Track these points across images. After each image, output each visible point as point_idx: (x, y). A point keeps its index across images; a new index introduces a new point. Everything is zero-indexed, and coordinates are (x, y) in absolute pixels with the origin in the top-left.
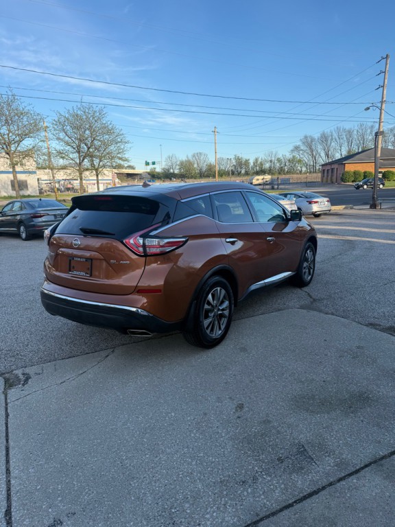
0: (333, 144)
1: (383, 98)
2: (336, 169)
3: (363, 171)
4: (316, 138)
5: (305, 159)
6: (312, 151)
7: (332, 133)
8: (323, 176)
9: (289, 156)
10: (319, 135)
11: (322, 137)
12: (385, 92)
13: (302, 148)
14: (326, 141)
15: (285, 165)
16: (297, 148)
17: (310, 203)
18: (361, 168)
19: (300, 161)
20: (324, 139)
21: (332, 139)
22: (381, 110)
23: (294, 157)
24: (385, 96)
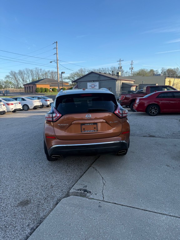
0: (25, 76)
1: (57, 58)
2: (31, 87)
3: (44, 88)
4: (17, 73)
5: (12, 81)
6: (16, 78)
7: (24, 71)
8: (25, 90)
9: (4, 80)
10: (18, 72)
11: (19, 72)
12: (58, 56)
13: (11, 76)
14: (22, 74)
15: (3, 84)
16: (8, 77)
17: (46, 101)
18: (44, 86)
19: (10, 83)
20: (21, 73)
21: (24, 73)
22: (57, 63)
23: (7, 80)
24: (58, 58)
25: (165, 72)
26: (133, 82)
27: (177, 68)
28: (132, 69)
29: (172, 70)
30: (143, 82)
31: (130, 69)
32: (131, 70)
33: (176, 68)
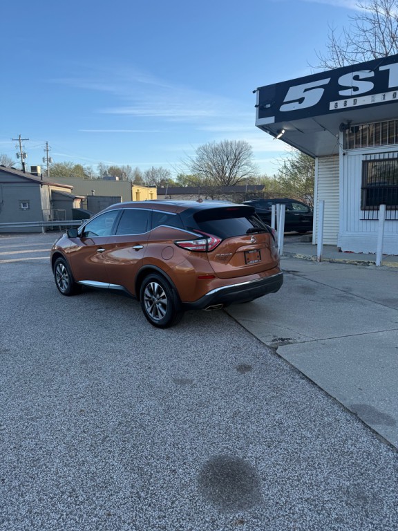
25: (106, 172)
26: (69, 191)
27: (128, 167)
28: (49, 160)
29: (118, 169)
30: (93, 191)
31: (44, 162)
32: (46, 162)
33: (126, 165)
